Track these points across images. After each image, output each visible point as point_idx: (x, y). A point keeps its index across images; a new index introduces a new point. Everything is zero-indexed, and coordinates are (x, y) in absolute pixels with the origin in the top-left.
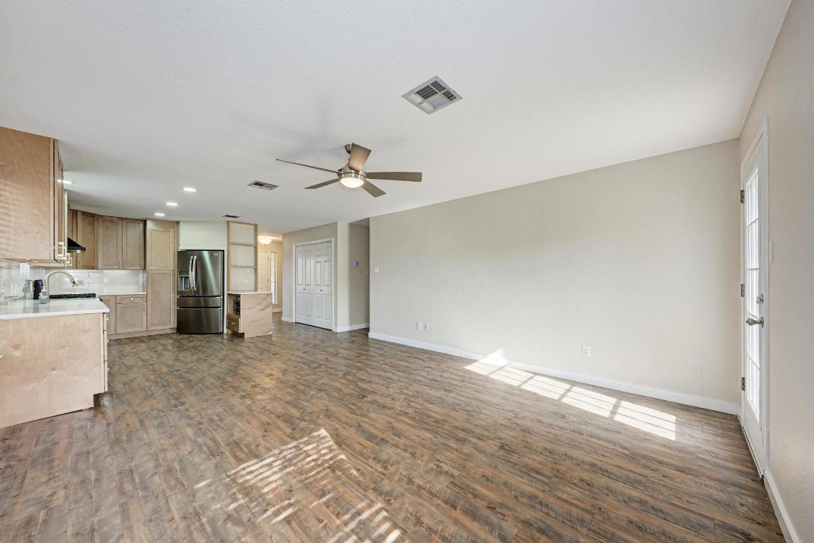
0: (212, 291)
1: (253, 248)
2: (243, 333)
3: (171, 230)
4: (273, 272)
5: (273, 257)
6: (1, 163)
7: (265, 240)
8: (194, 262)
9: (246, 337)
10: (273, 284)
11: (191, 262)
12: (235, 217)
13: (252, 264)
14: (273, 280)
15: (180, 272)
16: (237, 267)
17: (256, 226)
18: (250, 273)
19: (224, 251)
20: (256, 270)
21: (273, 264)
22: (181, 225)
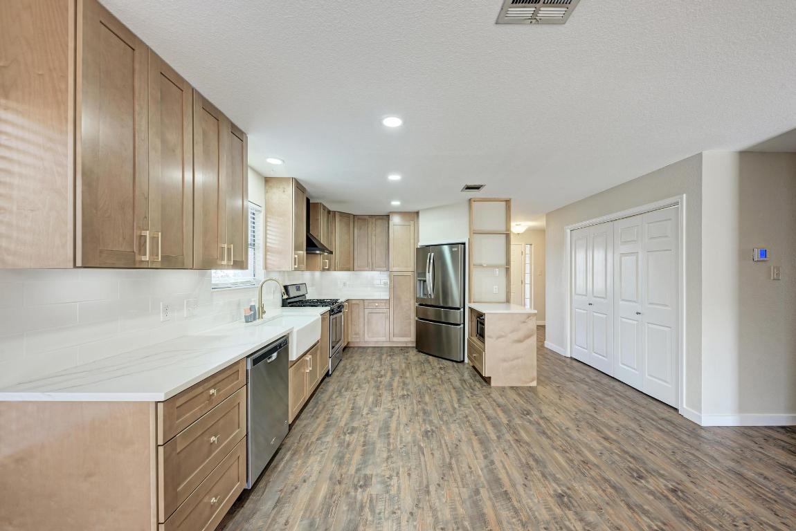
0: (453, 301)
1: (504, 236)
2: (490, 378)
3: (412, 222)
4: (528, 271)
5: (528, 251)
6: (1, 64)
7: (519, 226)
8: (432, 261)
9: (493, 384)
10: (528, 287)
11: (428, 261)
12: (477, 188)
13: (503, 261)
14: (528, 281)
15: (419, 275)
16: (481, 265)
17: (508, 202)
18: (500, 274)
19: (464, 244)
20: (508, 270)
21: (528, 261)
22: (421, 216)
